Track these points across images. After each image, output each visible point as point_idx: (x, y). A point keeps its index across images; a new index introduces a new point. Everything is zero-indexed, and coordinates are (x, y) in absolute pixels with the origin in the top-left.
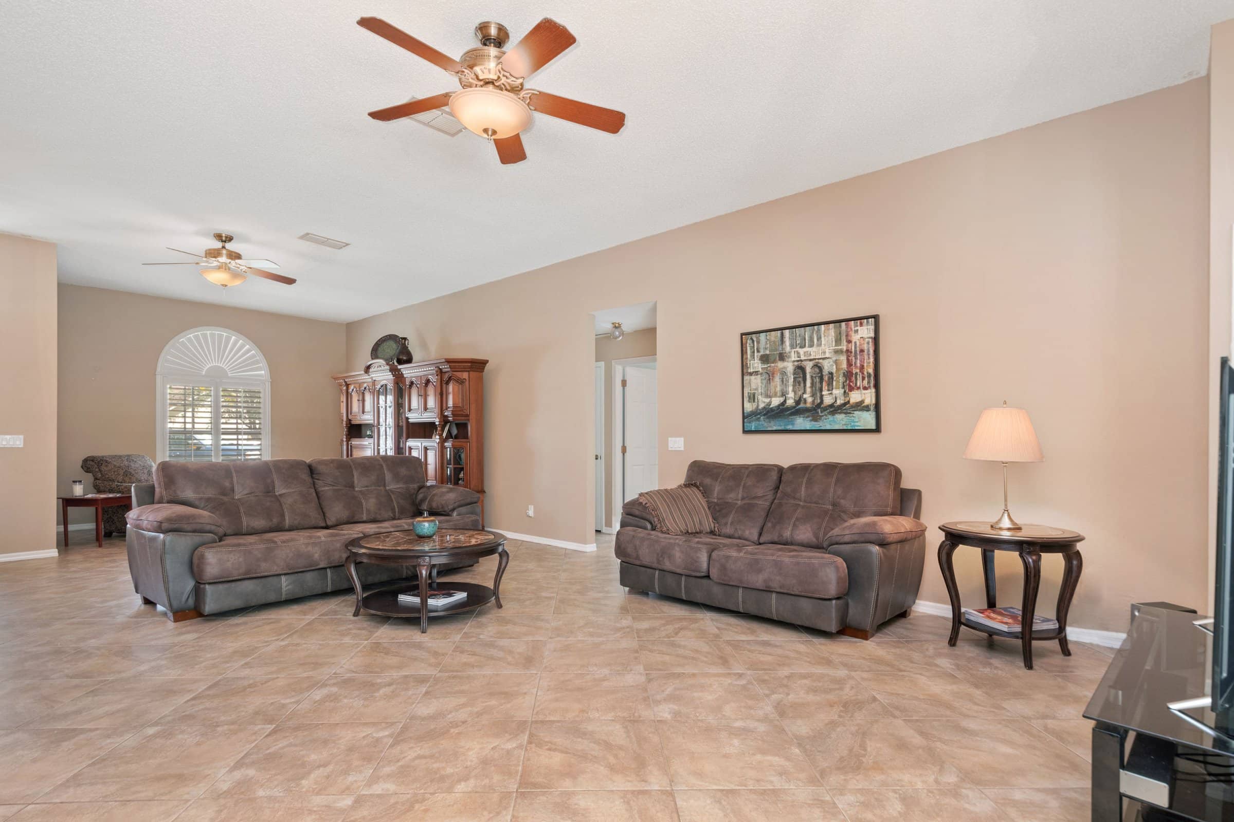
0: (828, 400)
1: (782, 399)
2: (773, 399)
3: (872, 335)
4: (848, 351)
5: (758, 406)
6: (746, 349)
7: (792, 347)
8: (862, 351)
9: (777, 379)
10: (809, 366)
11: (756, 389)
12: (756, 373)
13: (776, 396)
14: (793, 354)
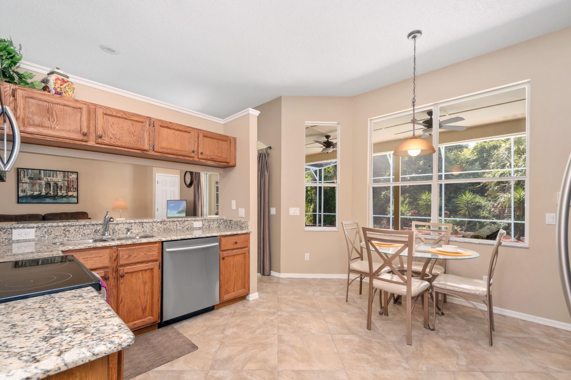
0: (60, 194)
1: (39, 193)
2: (35, 192)
3: (76, 177)
4: (68, 181)
5: (27, 194)
6: (21, 174)
7: (44, 176)
8: (73, 181)
9: (37, 186)
10: (52, 184)
11: (26, 188)
12: (26, 183)
13: (36, 191)
14: (45, 178)
